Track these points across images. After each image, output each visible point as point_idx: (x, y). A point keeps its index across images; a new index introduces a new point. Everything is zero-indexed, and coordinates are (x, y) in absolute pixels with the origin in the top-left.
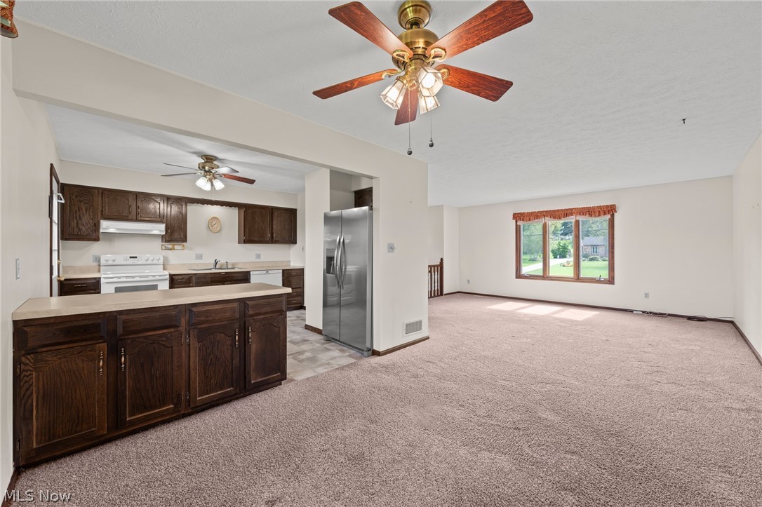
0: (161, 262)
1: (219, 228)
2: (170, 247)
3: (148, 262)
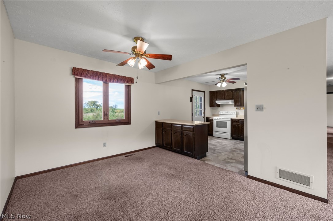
0: (235, 114)
2: (239, 108)
3: (232, 114)
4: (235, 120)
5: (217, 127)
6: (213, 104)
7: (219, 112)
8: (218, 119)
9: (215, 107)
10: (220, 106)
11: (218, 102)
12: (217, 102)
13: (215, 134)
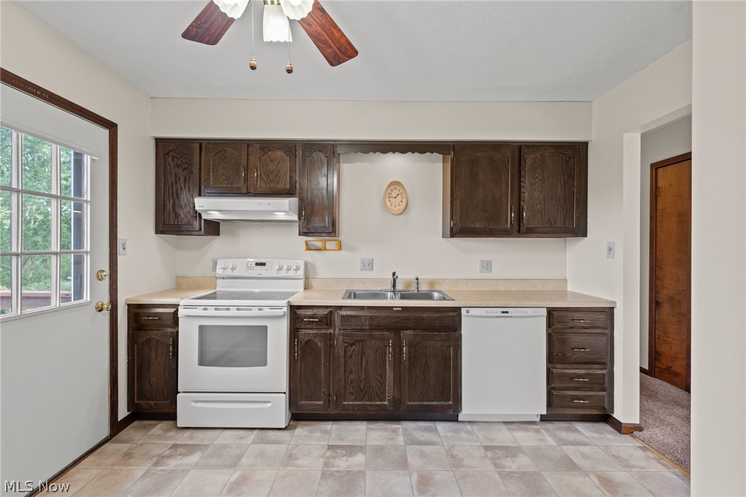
0: (301, 273)
1: (403, 205)
2: (319, 244)
3: (283, 274)
4: (309, 312)
5: (202, 362)
6: (177, 216)
7: (215, 264)
8: (211, 312)
9: (189, 232)
10: (217, 233)
11: (209, 206)
12: (200, 203)
13: (188, 408)
